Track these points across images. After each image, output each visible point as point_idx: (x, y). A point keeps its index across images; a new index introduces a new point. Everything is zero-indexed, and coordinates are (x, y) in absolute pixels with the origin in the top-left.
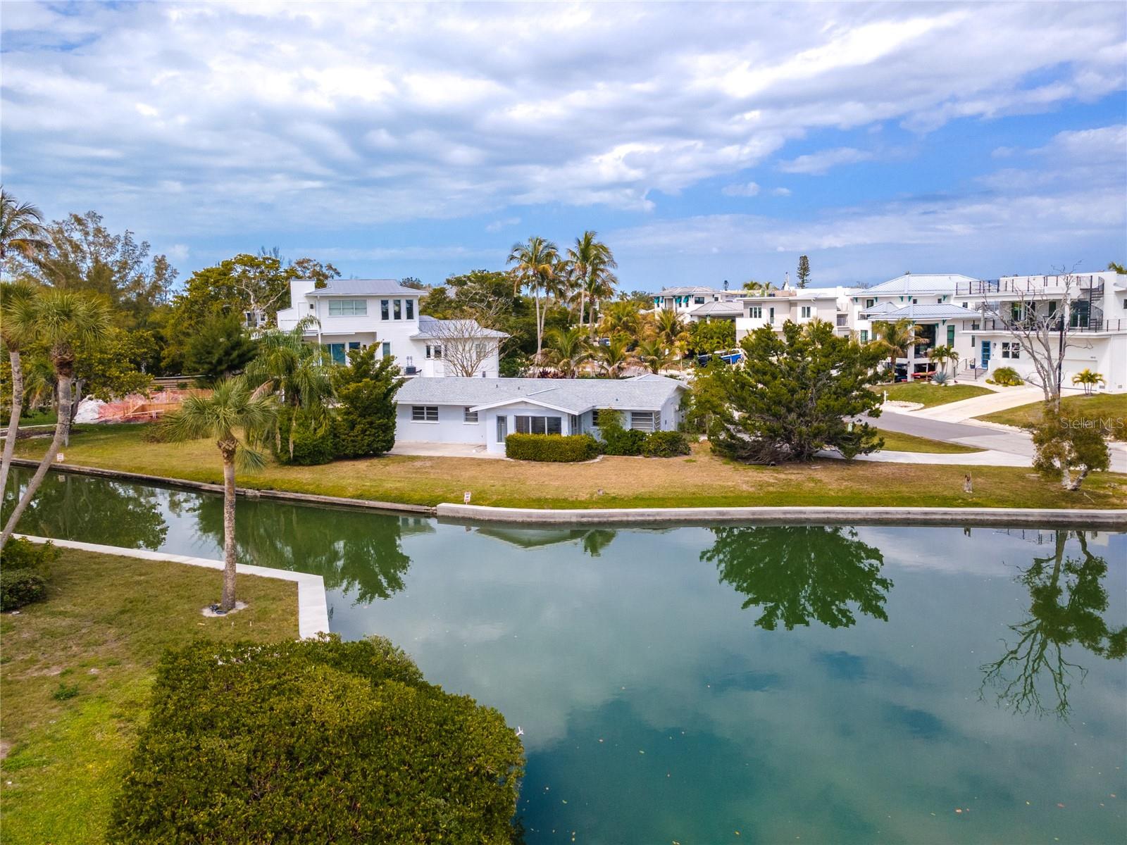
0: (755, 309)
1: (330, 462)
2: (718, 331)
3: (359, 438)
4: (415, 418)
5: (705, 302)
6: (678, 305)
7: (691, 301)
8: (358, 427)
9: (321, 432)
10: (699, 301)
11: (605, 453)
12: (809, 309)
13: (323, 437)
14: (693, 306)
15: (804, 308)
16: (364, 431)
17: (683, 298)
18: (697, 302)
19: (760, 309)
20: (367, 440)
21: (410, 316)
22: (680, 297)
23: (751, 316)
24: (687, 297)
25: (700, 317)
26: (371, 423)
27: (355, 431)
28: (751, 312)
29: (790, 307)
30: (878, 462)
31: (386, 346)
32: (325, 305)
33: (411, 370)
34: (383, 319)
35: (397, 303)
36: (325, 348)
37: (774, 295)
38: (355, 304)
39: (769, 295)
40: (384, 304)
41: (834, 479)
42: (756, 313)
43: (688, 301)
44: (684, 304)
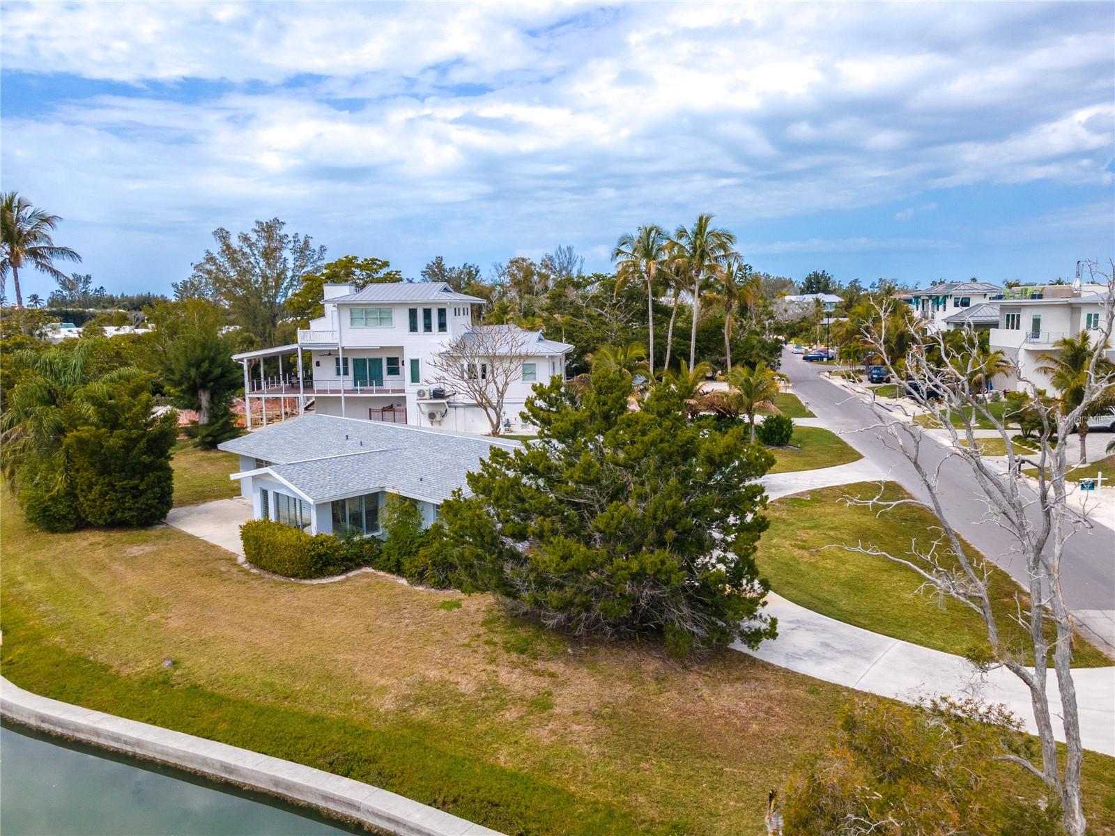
0: (1013, 316)
5: (971, 306)
6: (936, 307)
7: (950, 302)
9: (53, 492)
10: (965, 303)
11: (372, 566)
12: (1097, 316)
13: (54, 499)
14: (951, 310)
15: (1089, 316)
17: (941, 298)
18: (957, 304)
19: (1019, 316)
21: (442, 328)
22: (938, 297)
23: (1007, 327)
24: (945, 297)
25: (956, 325)
28: (1008, 320)
29: (1072, 313)
30: (766, 666)
31: (415, 363)
32: (346, 314)
33: (438, 394)
34: (411, 331)
35: (427, 313)
36: (360, 364)
37: (1040, 296)
38: (381, 313)
39: (1033, 297)
40: (413, 313)
41: (581, 707)
42: (1013, 322)
43: (945, 303)
44: (941, 307)
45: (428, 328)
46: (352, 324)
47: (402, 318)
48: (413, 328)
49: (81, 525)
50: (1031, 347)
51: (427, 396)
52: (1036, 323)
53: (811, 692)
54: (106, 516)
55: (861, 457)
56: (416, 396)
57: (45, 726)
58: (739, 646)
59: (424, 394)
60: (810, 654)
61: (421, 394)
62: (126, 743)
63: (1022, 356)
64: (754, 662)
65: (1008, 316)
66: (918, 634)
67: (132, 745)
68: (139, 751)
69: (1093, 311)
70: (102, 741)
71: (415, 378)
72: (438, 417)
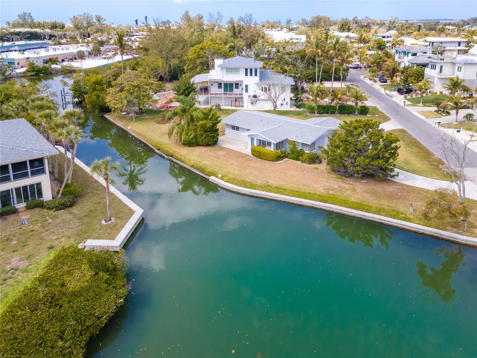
0: (434, 65)
1: (195, 146)
2: (416, 73)
3: (204, 140)
4: (232, 129)
5: (417, 55)
6: (404, 55)
7: (410, 55)
8: (204, 136)
9: (191, 137)
10: (415, 55)
11: (288, 158)
12: (461, 67)
13: (192, 138)
14: (410, 57)
15: (459, 67)
16: (205, 138)
18: (412, 55)
19: (436, 65)
20: (206, 141)
21: (256, 75)
22: (405, 52)
23: (431, 69)
24: (408, 53)
25: (412, 63)
26: (208, 135)
27: (203, 137)
28: (432, 66)
29: (453, 65)
30: (396, 182)
31: (247, 86)
32: (225, 70)
33: (255, 96)
34: (246, 76)
35: (251, 70)
36: (226, 85)
37: (443, 59)
38: (236, 70)
39: (441, 60)
40: (246, 70)
41: (363, 191)
42: (434, 67)
43: (408, 55)
44: (406, 56)
45: (251, 75)
46: (226, 73)
47: (243, 72)
48: (246, 75)
49: (198, 144)
50: (439, 77)
51: (251, 97)
52: (441, 67)
53: (408, 187)
54: (206, 143)
55: (390, 119)
56: (248, 97)
57: (252, 194)
58: (389, 178)
59: (250, 97)
60: (403, 180)
61: (249, 96)
62: (274, 197)
63: (436, 79)
64: (393, 182)
65: (432, 65)
66: (425, 175)
67: (276, 198)
68: (277, 199)
69: (460, 66)
70: (267, 197)
71: (247, 91)
72: (254, 103)
